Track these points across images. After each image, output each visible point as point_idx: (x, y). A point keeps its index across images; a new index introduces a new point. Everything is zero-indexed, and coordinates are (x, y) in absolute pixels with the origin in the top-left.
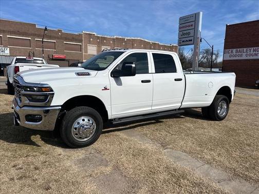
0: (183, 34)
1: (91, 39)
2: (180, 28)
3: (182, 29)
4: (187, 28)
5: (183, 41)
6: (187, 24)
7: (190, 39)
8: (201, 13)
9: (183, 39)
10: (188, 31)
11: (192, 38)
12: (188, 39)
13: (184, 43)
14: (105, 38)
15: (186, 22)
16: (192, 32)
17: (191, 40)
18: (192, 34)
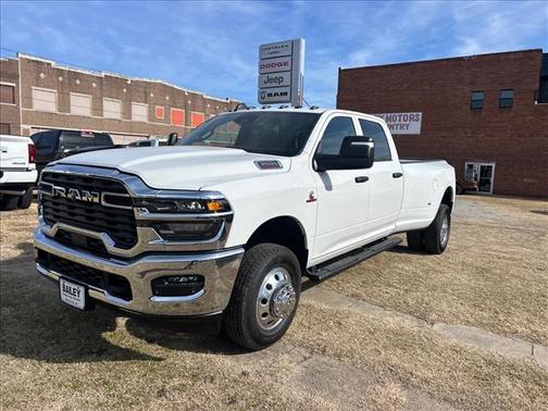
0: (269, 80)
1: (42, 75)
2: (261, 67)
3: (266, 70)
4: (277, 68)
5: (270, 95)
6: (277, 61)
7: (283, 89)
8: (303, 42)
9: (269, 91)
10: (278, 75)
11: (287, 90)
12: (279, 91)
13: (272, 99)
14: (77, 75)
15: (275, 55)
16: (286, 76)
17: (286, 94)
18: (286, 82)
